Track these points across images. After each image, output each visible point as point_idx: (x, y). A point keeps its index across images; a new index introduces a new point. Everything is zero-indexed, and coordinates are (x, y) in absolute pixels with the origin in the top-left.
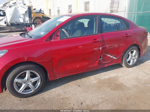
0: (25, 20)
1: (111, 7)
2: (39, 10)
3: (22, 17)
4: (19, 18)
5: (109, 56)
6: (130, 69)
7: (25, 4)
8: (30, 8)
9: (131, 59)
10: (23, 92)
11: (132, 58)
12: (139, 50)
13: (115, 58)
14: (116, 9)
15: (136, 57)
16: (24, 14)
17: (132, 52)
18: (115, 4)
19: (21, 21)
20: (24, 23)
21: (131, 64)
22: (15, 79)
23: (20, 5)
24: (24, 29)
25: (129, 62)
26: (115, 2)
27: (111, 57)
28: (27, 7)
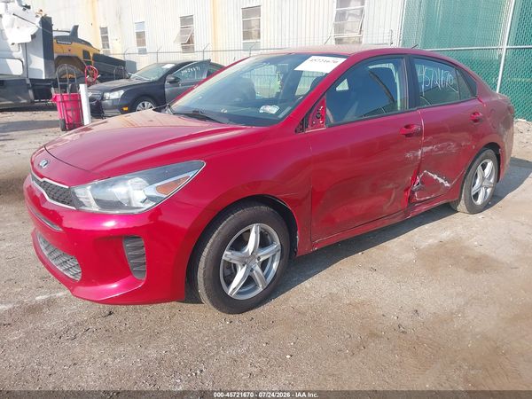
0: (31, 66)
1: (339, 28)
2: (71, 29)
3: (15, 54)
4: (8, 60)
5: (435, 177)
6: (480, 216)
7: (29, 7)
8: (46, 23)
9: (481, 186)
10: (238, 293)
11: (484, 184)
12: (499, 161)
13: (447, 184)
14: (357, 35)
15: (492, 181)
16: (25, 46)
17: (484, 167)
18: (350, 19)
19: (16, 69)
20: (25, 80)
21: (479, 201)
22: (226, 252)
23: (7, 7)
24: (25, 101)
25: (476, 196)
26: (351, 12)
27: (441, 180)
28: (39, 19)
